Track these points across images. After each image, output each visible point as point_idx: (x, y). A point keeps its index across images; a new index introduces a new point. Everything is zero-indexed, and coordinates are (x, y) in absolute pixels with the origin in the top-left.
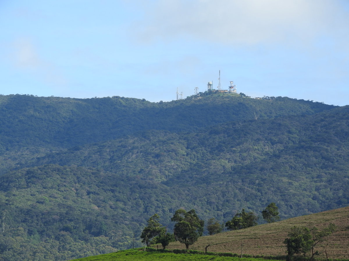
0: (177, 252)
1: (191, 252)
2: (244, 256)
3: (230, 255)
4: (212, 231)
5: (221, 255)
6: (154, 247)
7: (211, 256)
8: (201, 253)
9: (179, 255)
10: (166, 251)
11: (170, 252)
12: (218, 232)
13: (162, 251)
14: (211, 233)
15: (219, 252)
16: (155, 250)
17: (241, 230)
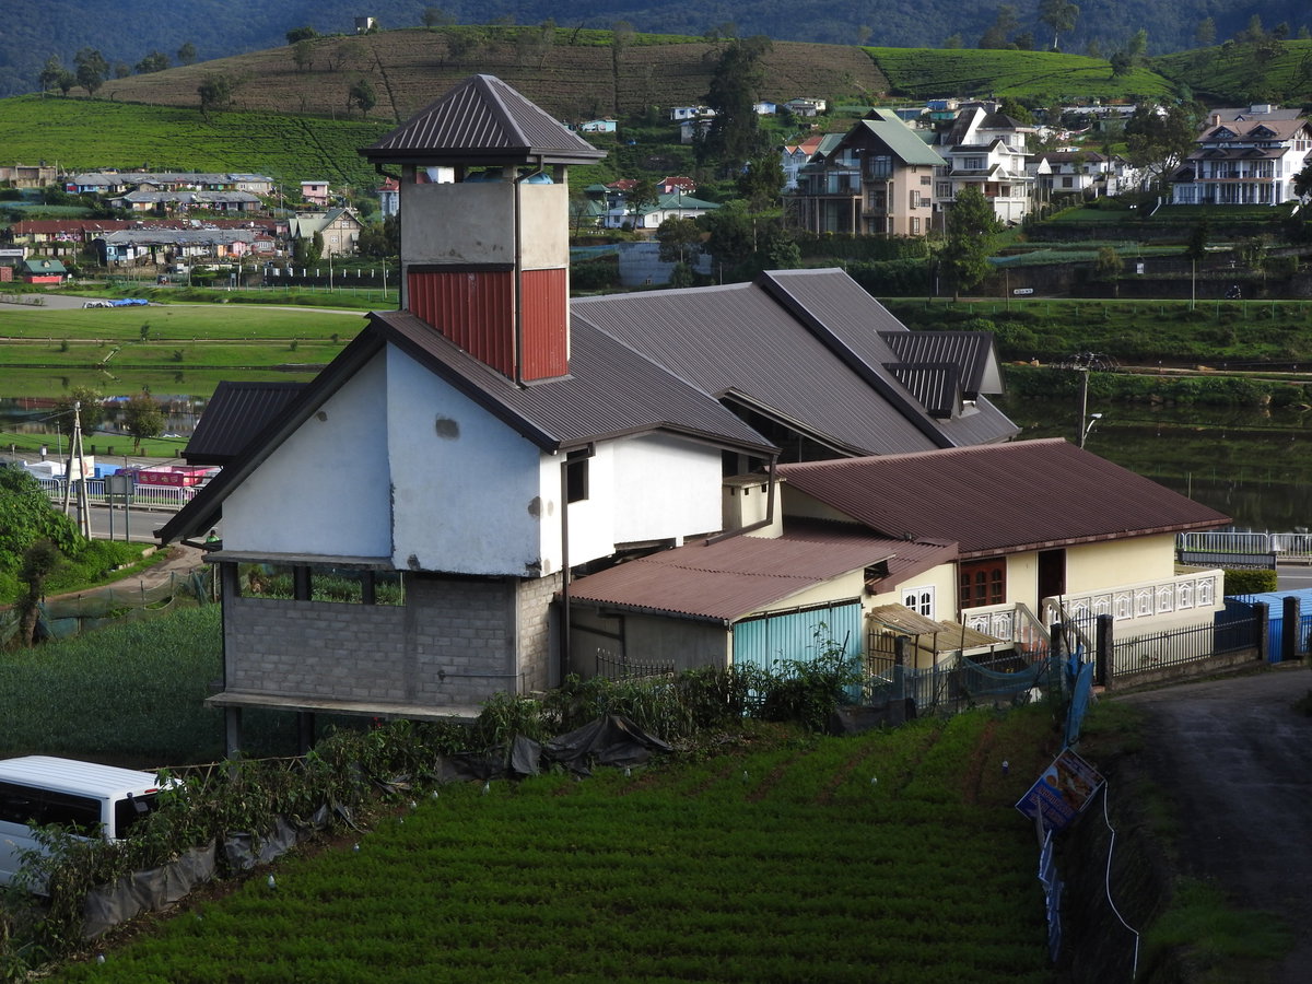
0: (79, 99)
1: (95, 99)
2: (154, 104)
3: (139, 103)
4: (120, 74)
5: (128, 103)
6: (52, 92)
7: (118, 105)
8: (106, 101)
9: (81, 102)
10: (68, 98)
11: (72, 99)
12: (126, 76)
13: (63, 98)
14: (118, 78)
15: (126, 99)
16: (54, 97)
17: (152, 74)
